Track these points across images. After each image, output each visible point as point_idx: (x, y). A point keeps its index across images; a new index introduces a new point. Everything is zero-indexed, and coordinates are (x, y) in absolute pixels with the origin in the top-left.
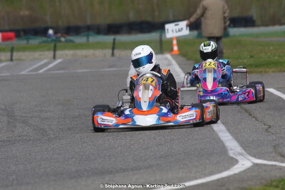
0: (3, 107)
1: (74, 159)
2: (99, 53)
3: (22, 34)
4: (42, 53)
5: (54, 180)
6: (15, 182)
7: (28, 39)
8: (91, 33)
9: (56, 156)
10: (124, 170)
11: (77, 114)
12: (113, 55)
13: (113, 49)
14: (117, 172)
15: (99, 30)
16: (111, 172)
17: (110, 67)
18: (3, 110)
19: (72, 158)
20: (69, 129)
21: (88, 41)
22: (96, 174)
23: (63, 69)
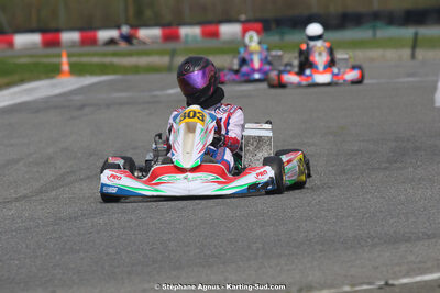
1: (351, 219)
2: (391, 54)
3: (273, 26)
5: (321, 251)
6: (261, 253)
7: (282, 34)
8: (379, 24)
9: (323, 213)
10: (429, 237)
11: (356, 148)
12: (413, 56)
13: (414, 47)
14: (419, 239)
15: (392, 19)
16: (408, 240)
17: (409, 75)
19: (349, 217)
20: (344, 172)
21: (375, 35)
22: (385, 242)
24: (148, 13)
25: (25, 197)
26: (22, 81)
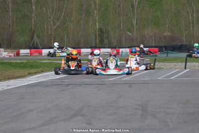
0: (140, 104)
3: (164, 49)
4: (176, 64)
11: (193, 111)
18: (140, 105)
23: (189, 77)
24: (106, 41)
25: (33, 128)
26: (43, 72)
